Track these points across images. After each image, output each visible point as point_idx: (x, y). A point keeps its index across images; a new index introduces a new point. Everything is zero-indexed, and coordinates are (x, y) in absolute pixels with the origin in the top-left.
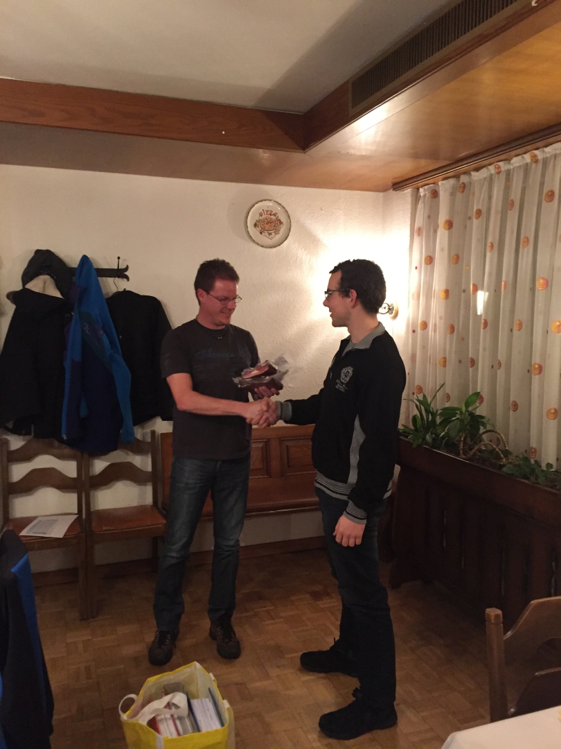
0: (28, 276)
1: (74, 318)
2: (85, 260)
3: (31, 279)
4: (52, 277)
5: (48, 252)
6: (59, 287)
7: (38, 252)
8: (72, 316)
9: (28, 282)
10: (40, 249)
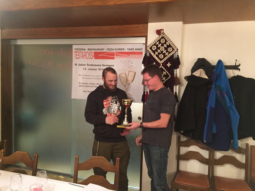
0: (194, 69)
1: (213, 88)
2: (220, 62)
3: (195, 71)
4: (204, 70)
5: (204, 59)
6: (207, 74)
7: (199, 59)
8: (212, 87)
9: (194, 72)
10: (200, 58)
